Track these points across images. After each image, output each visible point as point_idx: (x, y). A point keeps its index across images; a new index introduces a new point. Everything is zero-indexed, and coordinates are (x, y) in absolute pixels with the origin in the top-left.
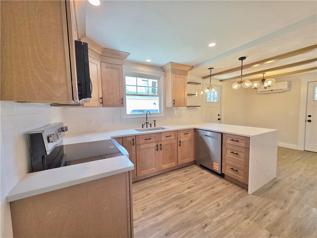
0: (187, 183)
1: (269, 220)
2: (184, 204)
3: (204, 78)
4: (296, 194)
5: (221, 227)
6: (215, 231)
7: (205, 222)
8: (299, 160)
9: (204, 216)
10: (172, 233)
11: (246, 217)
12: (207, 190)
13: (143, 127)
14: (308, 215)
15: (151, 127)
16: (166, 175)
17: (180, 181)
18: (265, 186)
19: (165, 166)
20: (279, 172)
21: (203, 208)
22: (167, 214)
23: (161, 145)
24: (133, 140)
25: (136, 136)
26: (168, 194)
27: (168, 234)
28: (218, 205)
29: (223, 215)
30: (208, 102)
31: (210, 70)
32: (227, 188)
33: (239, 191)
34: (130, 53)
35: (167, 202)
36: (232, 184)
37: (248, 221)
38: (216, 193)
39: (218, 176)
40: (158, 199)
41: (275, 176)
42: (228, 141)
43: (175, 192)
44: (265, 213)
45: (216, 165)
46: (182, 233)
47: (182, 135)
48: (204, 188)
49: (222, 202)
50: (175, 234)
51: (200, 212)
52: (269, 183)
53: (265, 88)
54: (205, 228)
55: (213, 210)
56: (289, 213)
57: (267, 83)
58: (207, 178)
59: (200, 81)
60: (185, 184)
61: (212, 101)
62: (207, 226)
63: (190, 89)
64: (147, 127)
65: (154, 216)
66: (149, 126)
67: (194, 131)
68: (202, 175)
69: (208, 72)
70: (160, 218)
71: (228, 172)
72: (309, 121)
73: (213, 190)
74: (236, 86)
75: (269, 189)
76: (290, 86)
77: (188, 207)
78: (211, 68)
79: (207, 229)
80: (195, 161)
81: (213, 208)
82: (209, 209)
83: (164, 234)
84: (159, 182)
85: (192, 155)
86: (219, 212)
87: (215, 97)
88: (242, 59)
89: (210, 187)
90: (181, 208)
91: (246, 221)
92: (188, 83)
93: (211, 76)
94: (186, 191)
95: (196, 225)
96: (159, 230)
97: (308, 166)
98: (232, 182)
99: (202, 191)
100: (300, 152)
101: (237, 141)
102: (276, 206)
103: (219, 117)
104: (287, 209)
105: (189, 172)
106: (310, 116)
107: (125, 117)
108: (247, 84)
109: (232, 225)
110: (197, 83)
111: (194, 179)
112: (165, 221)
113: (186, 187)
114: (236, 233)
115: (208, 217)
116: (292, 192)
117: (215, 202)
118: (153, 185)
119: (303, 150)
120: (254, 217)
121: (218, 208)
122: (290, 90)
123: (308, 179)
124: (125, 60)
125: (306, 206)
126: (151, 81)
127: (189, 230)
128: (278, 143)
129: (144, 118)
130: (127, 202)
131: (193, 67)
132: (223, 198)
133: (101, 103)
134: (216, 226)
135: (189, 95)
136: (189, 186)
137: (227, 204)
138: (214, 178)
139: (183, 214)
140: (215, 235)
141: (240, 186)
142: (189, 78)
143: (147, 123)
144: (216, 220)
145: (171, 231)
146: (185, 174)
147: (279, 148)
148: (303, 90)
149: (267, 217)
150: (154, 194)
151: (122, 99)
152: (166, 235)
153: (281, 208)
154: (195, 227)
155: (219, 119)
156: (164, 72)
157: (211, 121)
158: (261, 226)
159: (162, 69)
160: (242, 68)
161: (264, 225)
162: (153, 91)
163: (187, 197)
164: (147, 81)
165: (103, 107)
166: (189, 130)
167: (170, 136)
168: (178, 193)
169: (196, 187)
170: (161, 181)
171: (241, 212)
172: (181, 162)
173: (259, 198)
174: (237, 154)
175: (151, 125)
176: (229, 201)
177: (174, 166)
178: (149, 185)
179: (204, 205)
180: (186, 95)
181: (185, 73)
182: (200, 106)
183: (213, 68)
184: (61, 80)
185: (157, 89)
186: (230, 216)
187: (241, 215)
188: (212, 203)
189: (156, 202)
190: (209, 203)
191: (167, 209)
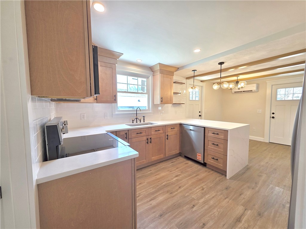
0: (174, 172)
1: (244, 198)
2: (174, 190)
3: (188, 78)
4: (264, 177)
5: (206, 206)
6: (202, 210)
7: (193, 203)
8: (266, 150)
9: (192, 198)
10: (165, 214)
11: (226, 197)
12: (192, 178)
13: (133, 123)
14: (272, 193)
15: (140, 122)
16: (155, 166)
17: (168, 171)
18: (240, 171)
19: (154, 158)
20: (250, 160)
21: (190, 192)
22: (160, 199)
23: (151, 138)
24: (126, 134)
25: (128, 130)
26: (159, 182)
27: (163, 215)
28: (203, 189)
29: (207, 197)
30: (191, 100)
31: (193, 72)
32: (209, 175)
33: (219, 177)
34: (123, 54)
35: (158, 189)
36: (213, 172)
37: (227, 200)
38: (200, 180)
39: (200, 165)
40: (150, 187)
41: (247, 163)
42: (209, 134)
43: (165, 180)
44: (240, 193)
45: (199, 155)
46: (175, 213)
47: (169, 130)
48: (190, 175)
49: (206, 186)
50: (168, 214)
51: (188, 196)
52: (243, 169)
53: (239, 89)
54: (193, 208)
55: (198, 193)
56: (258, 192)
57: (240, 84)
58: (191, 167)
59: (184, 81)
60: (173, 173)
61: (194, 99)
62: (195, 206)
63: (176, 88)
64: (137, 122)
65: (148, 202)
66: (138, 121)
67: (180, 126)
68: (187, 165)
69: (192, 74)
70: (154, 203)
71: (209, 161)
72: (273, 117)
73: (197, 177)
74: (216, 87)
75: (243, 174)
76: (258, 87)
77: (178, 192)
78: (194, 70)
79: (194, 209)
80: (180, 153)
81: (198, 192)
82: (196, 192)
83: (159, 215)
84: (149, 172)
85: (178, 147)
86: (204, 195)
87: (197, 96)
88: (221, 63)
89: (195, 175)
90: (171, 193)
91: (226, 200)
92: (174, 83)
93: (194, 76)
94: (175, 179)
95: (185, 206)
96: (154, 212)
97: (273, 155)
98: (213, 170)
99: (188, 178)
100: (266, 144)
101: (218, 134)
102: (249, 187)
103: (200, 114)
104: (257, 189)
105: (175, 163)
106: (273, 113)
107: (116, 113)
108: (225, 86)
109: (215, 204)
110: (182, 83)
111: (180, 168)
112: (158, 205)
113: (174, 176)
114: (218, 210)
115: (195, 199)
116: (261, 176)
117: (200, 187)
118: (144, 175)
119: (268, 142)
120: (232, 197)
121: (203, 191)
122: (258, 91)
123: (272, 165)
124: (118, 59)
125: (271, 186)
126: (140, 79)
127: (180, 210)
128: (250, 136)
129: (134, 113)
130: (132, 185)
131: (178, 68)
132: (206, 183)
133: (95, 99)
134: (202, 206)
135: (175, 93)
136: (176, 175)
137: (210, 188)
138: (198, 167)
139: (173, 198)
140: (202, 213)
141: (220, 173)
142: (175, 78)
143: (137, 118)
144: (202, 201)
145: (164, 212)
146: (172, 165)
147: (250, 140)
148: (269, 91)
149: (242, 196)
150: (146, 183)
151: (115, 96)
152: (161, 216)
153: (253, 189)
154: (185, 208)
155: (200, 116)
156: (152, 72)
157: (193, 117)
158: (238, 203)
159: (151, 69)
160: (221, 71)
161: (240, 202)
162: (143, 89)
163: (176, 184)
164: (136, 79)
165: (97, 103)
166: (175, 125)
167: (159, 130)
168: (167, 181)
169: (183, 175)
170: (151, 172)
171: (221, 194)
172: (168, 154)
173: (235, 181)
174: (217, 145)
175: (140, 120)
176: (211, 185)
177: (162, 157)
178: (140, 175)
179: (191, 190)
180: (172, 93)
181: (171, 74)
182: (184, 104)
183: (196, 70)
184: (81, 79)
185: (145, 87)
186: (213, 197)
187: (222, 196)
188: (197, 188)
189: (148, 189)
190: (195, 188)
191: (159, 195)
